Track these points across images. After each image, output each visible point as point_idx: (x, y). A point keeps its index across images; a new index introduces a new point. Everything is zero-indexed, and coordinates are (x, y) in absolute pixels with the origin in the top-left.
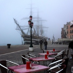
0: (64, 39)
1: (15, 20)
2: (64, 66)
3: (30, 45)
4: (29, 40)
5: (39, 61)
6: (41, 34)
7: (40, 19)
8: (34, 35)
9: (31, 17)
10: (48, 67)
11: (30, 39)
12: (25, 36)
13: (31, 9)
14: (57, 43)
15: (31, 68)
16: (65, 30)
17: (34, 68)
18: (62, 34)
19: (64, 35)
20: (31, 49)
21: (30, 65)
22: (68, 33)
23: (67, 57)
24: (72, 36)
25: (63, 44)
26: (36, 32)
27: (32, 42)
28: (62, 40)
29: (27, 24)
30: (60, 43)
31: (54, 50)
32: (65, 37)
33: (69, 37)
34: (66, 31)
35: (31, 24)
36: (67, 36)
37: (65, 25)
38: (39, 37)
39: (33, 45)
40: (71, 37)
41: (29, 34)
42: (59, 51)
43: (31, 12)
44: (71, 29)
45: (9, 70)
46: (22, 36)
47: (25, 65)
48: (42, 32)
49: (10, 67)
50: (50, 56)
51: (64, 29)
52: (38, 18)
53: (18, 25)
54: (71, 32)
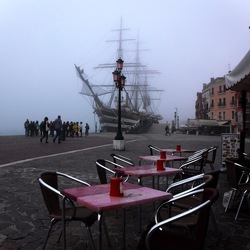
0: (203, 122)
3: (115, 135)
4: (113, 122)
5: (141, 177)
6: (145, 108)
7: (141, 69)
8: (127, 109)
9: (120, 62)
10: (166, 193)
11: (117, 118)
12: (102, 111)
13: (120, 41)
14: (184, 131)
15: (122, 195)
16: (205, 99)
17: (130, 196)
18: (197, 107)
19: (202, 110)
22: (212, 105)
23: (213, 168)
24: (222, 115)
25: (200, 134)
26: (132, 101)
28: (196, 122)
29: (110, 79)
30: (193, 132)
31: (179, 148)
32: (206, 117)
33: (216, 117)
34: (209, 101)
35: (120, 81)
36: (209, 114)
37: (205, 86)
38: (139, 114)
39: (124, 134)
40: (220, 117)
41: (114, 106)
42: (193, 152)
43: (120, 50)
44: (222, 97)
45: (65, 198)
46: (97, 111)
47: (107, 186)
48: (147, 101)
49: (66, 191)
50: (169, 164)
51: (203, 96)
52: (137, 65)
53: (86, 82)
54: (222, 104)
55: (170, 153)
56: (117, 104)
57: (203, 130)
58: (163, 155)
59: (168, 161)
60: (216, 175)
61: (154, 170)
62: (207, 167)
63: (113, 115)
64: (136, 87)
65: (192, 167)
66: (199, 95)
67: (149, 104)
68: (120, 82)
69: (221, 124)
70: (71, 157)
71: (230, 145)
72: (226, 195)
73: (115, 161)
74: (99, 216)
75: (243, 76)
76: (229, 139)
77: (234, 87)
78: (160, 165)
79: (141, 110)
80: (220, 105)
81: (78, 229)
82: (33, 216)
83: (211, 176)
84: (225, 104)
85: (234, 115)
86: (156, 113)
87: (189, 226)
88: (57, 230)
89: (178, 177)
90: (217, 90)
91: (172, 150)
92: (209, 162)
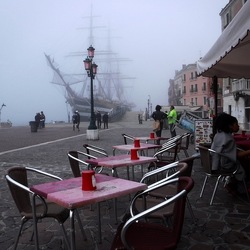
1: (48, 58)
2: (187, 182)
3: (88, 124)
4: (86, 111)
6: (119, 96)
7: (113, 56)
8: (100, 98)
9: (91, 49)
10: (140, 184)
11: (90, 107)
12: (74, 100)
13: (91, 29)
15: (94, 189)
16: (177, 86)
18: (170, 94)
19: (175, 96)
21: (94, 181)
22: (185, 92)
26: (105, 90)
31: (152, 135)
32: (179, 104)
33: (188, 103)
34: (181, 88)
35: (92, 69)
36: (182, 101)
37: (177, 73)
38: (112, 102)
41: (87, 95)
43: (91, 37)
44: (194, 83)
45: (35, 195)
46: (69, 101)
47: (80, 179)
48: (120, 89)
50: (143, 152)
51: (176, 83)
52: (109, 53)
53: (57, 71)
54: (194, 90)
55: (144, 142)
56: (89, 92)
58: (137, 143)
59: (142, 150)
60: (190, 162)
61: (128, 160)
62: (181, 153)
64: (109, 75)
65: (166, 154)
66: (172, 82)
67: (122, 92)
68: (91, 71)
69: (193, 109)
70: (43, 149)
71: (203, 131)
73: (88, 152)
74: (71, 213)
75: (214, 62)
76: (201, 125)
77: (205, 74)
78: (134, 155)
79: (114, 98)
80: (192, 91)
81: (51, 225)
82: (3, 214)
83: (185, 164)
84: (196, 90)
85: (207, 100)
86: (129, 101)
87: (165, 216)
88: (30, 227)
89: (152, 165)
90: (189, 76)
91: (146, 138)
92: (183, 148)
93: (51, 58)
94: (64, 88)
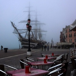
0: (63, 43)
1: (12, 23)
3: (27, 49)
4: (27, 44)
5: (38, 66)
6: (40, 38)
8: (32, 39)
9: (29, 20)
12: (22, 40)
13: (29, 12)
15: (30, 73)
17: (33, 73)
18: (61, 37)
19: (63, 38)
20: (29, 53)
22: (67, 37)
24: (71, 40)
25: (62, 48)
26: (35, 36)
27: (30, 46)
28: (60, 44)
31: (53, 54)
32: (64, 42)
33: (68, 41)
34: (65, 35)
35: (29, 27)
36: (66, 40)
37: (64, 29)
38: (37, 41)
39: (31, 49)
40: (70, 41)
41: (27, 38)
42: (58, 56)
43: (29, 15)
45: (8, 75)
46: (20, 40)
47: (24, 69)
48: (40, 36)
50: (49, 60)
51: (63, 33)
52: (36, 21)
54: (71, 36)
55: (50, 56)
57: (63, 47)
58: (47, 57)
61: (43, 63)
62: (65, 61)
63: (27, 41)
64: (36, 30)
65: (58, 62)
66: (61, 33)
67: (41, 37)
69: (70, 44)
71: (73, 52)
72: (72, 72)
73: (27, 60)
76: (73, 50)
78: (45, 61)
79: (38, 39)
80: (70, 36)
83: (64, 64)
84: (72, 36)
86: (44, 40)
89: (53, 65)
90: (68, 31)
91: (50, 55)
92: (65, 59)
93: (13, 23)
94: (18, 35)
